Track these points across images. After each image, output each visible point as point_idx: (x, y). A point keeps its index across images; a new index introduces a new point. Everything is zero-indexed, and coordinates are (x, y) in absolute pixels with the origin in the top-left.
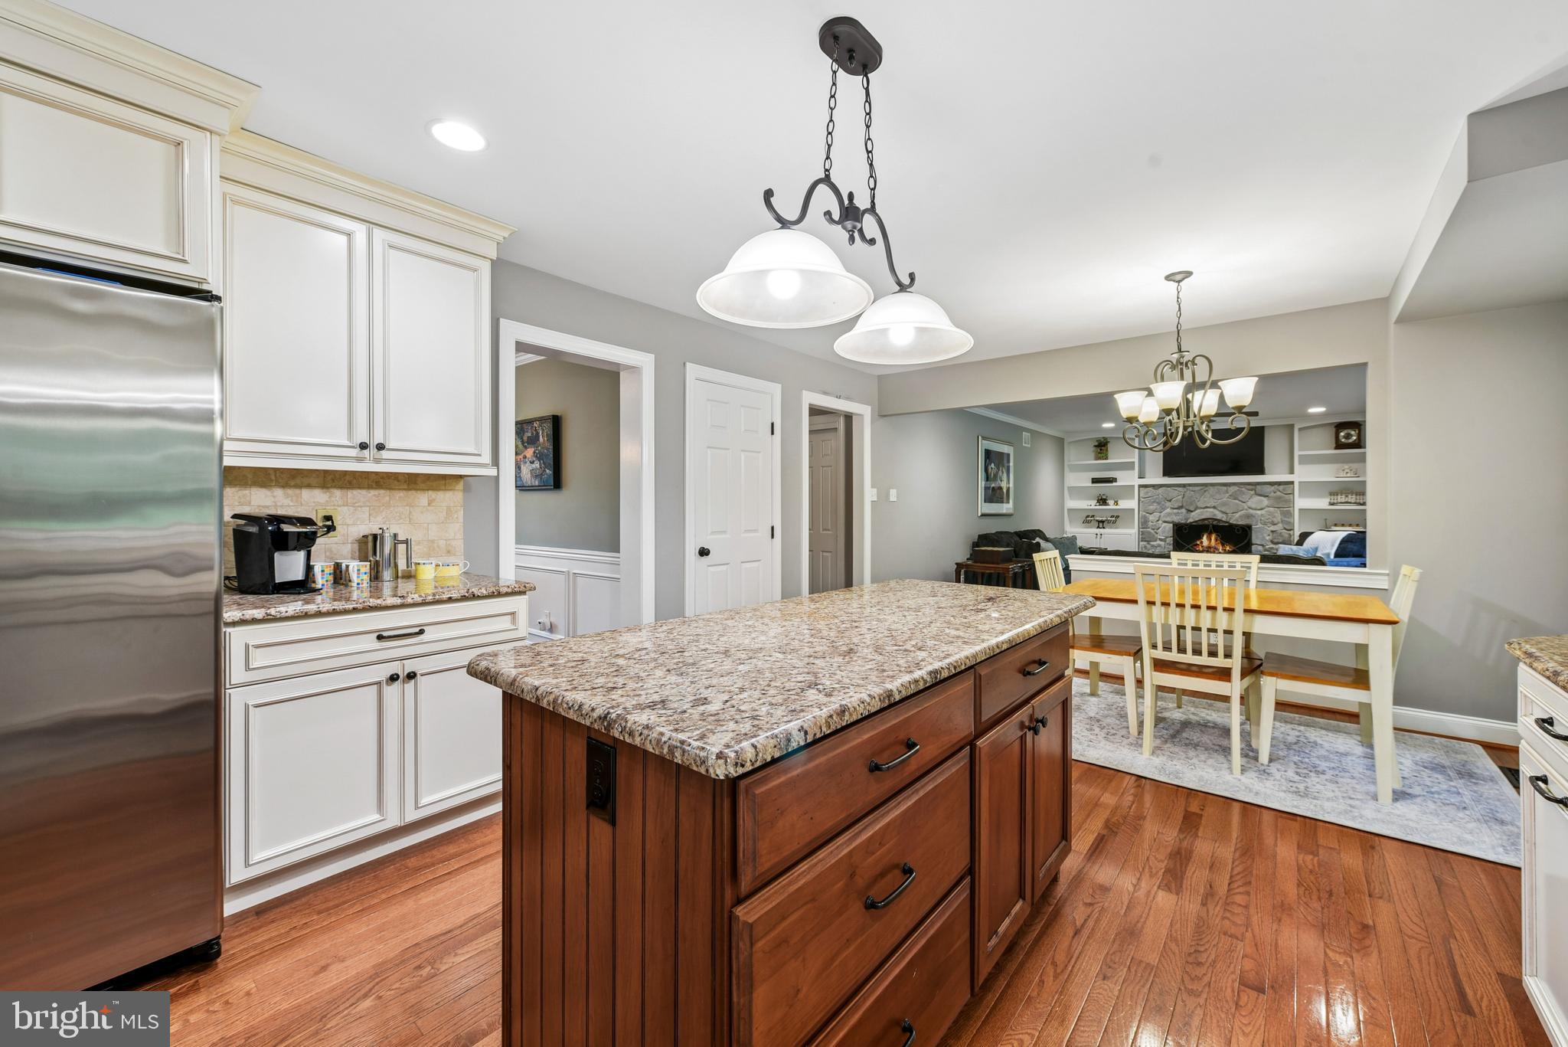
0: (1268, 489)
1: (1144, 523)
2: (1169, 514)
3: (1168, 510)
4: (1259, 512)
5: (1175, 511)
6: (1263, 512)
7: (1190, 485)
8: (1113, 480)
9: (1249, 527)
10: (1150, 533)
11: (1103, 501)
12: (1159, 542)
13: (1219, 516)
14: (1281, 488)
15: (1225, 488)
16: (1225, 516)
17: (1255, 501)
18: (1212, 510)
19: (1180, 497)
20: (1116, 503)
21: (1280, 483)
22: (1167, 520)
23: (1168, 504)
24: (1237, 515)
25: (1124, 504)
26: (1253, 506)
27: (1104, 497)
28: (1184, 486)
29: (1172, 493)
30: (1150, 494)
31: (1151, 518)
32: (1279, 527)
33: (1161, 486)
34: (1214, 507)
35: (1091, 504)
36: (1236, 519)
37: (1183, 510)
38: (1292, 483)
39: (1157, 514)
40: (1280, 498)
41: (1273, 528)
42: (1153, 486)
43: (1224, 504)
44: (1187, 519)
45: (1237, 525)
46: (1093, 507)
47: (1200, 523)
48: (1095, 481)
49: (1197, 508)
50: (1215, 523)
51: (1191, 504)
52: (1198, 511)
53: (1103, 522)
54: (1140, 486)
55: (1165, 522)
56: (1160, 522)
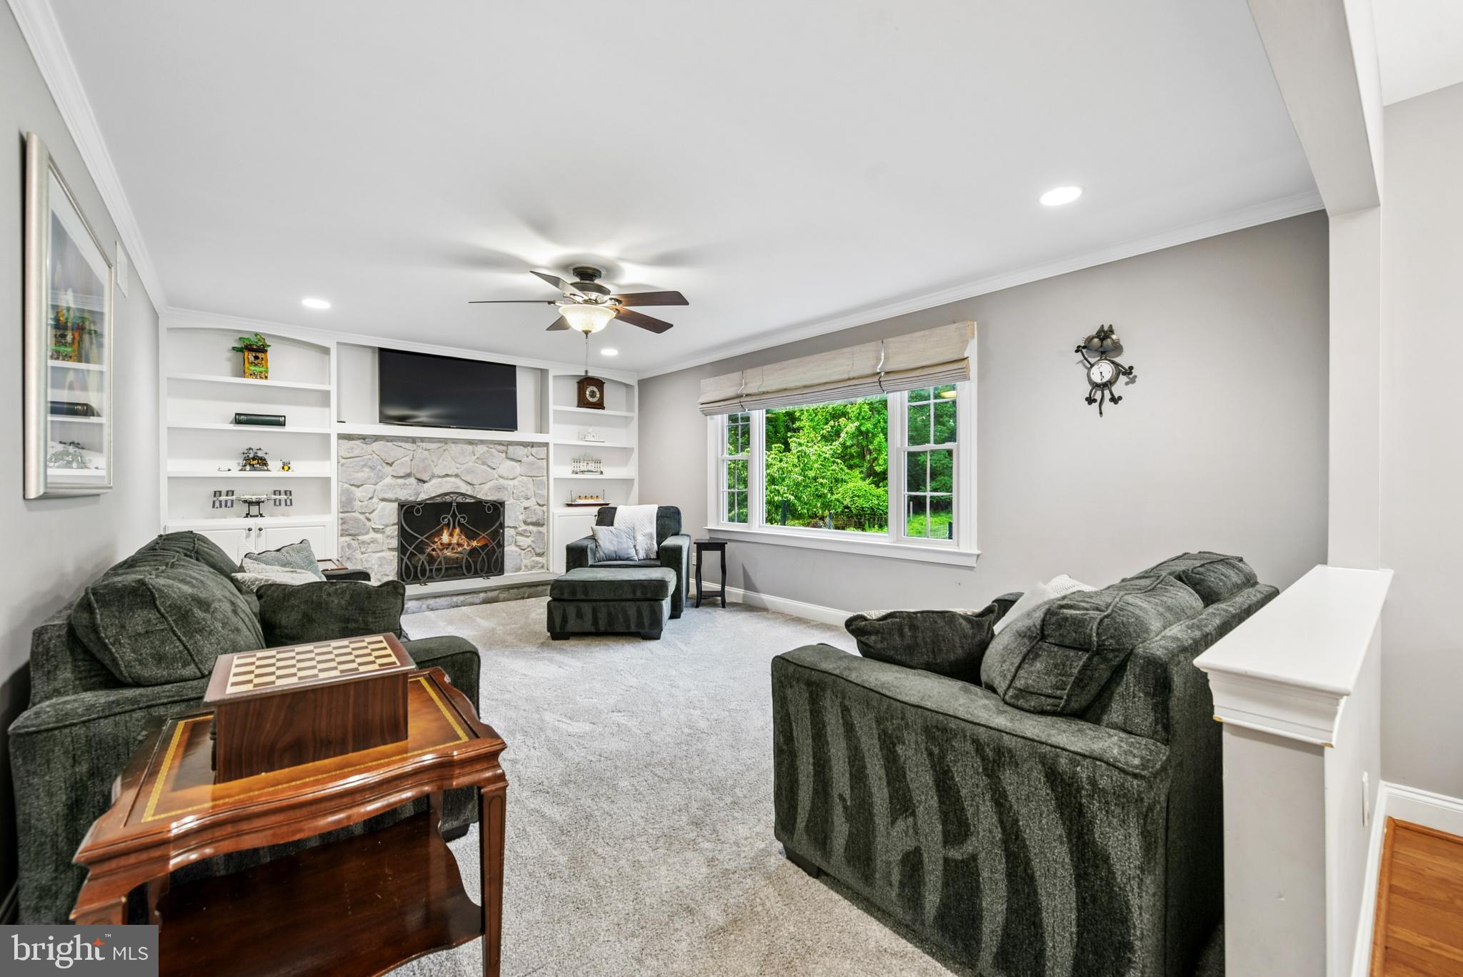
0: (520, 452)
1: (347, 505)
2: (391, 487)
3: (388, 480)
4: (511, 483)
5: (400, 481)
6: (515, 482)
7: (422, 439)
8: (278, 422)
9: (502, 504)
10: (357, 520)
11: (255, 461)
12: (372, 535)
13: (464, 489)
14: (534, 450)
15: (470, 448)
16: (469, 487)
17: (506, 467)
18: (453, 479)
19: (407, 459)
20: (286, 466)
21: (532, 445)
22: (387, 496)
23: (388, 469)
24: (486, 487)
25: (302, 468)
26: (505, 475)
27: (260, 454)
28: (413, 440)
29: (392, 451)
30: (356, 452)
31: (359, 493)
32: (531, 503)
33: (377, 438)
34: (457, 476)
35: (231, 468)
36: (485, 493)
37: (412, 480)
38: (546, 445)
39: (369, 488)
40: (532, 464)
41: (526, 504)
42: (363, 438)
43: (469, 471)
44: (418, 494)
45: (487, 502)
46: (236, 473)
47: (439, 500)
48: (241, 419)
49: (433, 476)
50: (460, 499)
51: (425, 469)
52: (434, 481)
53: (258, 503)
54: (342, 437)
55: (383, 500)
56: (375, 500)
